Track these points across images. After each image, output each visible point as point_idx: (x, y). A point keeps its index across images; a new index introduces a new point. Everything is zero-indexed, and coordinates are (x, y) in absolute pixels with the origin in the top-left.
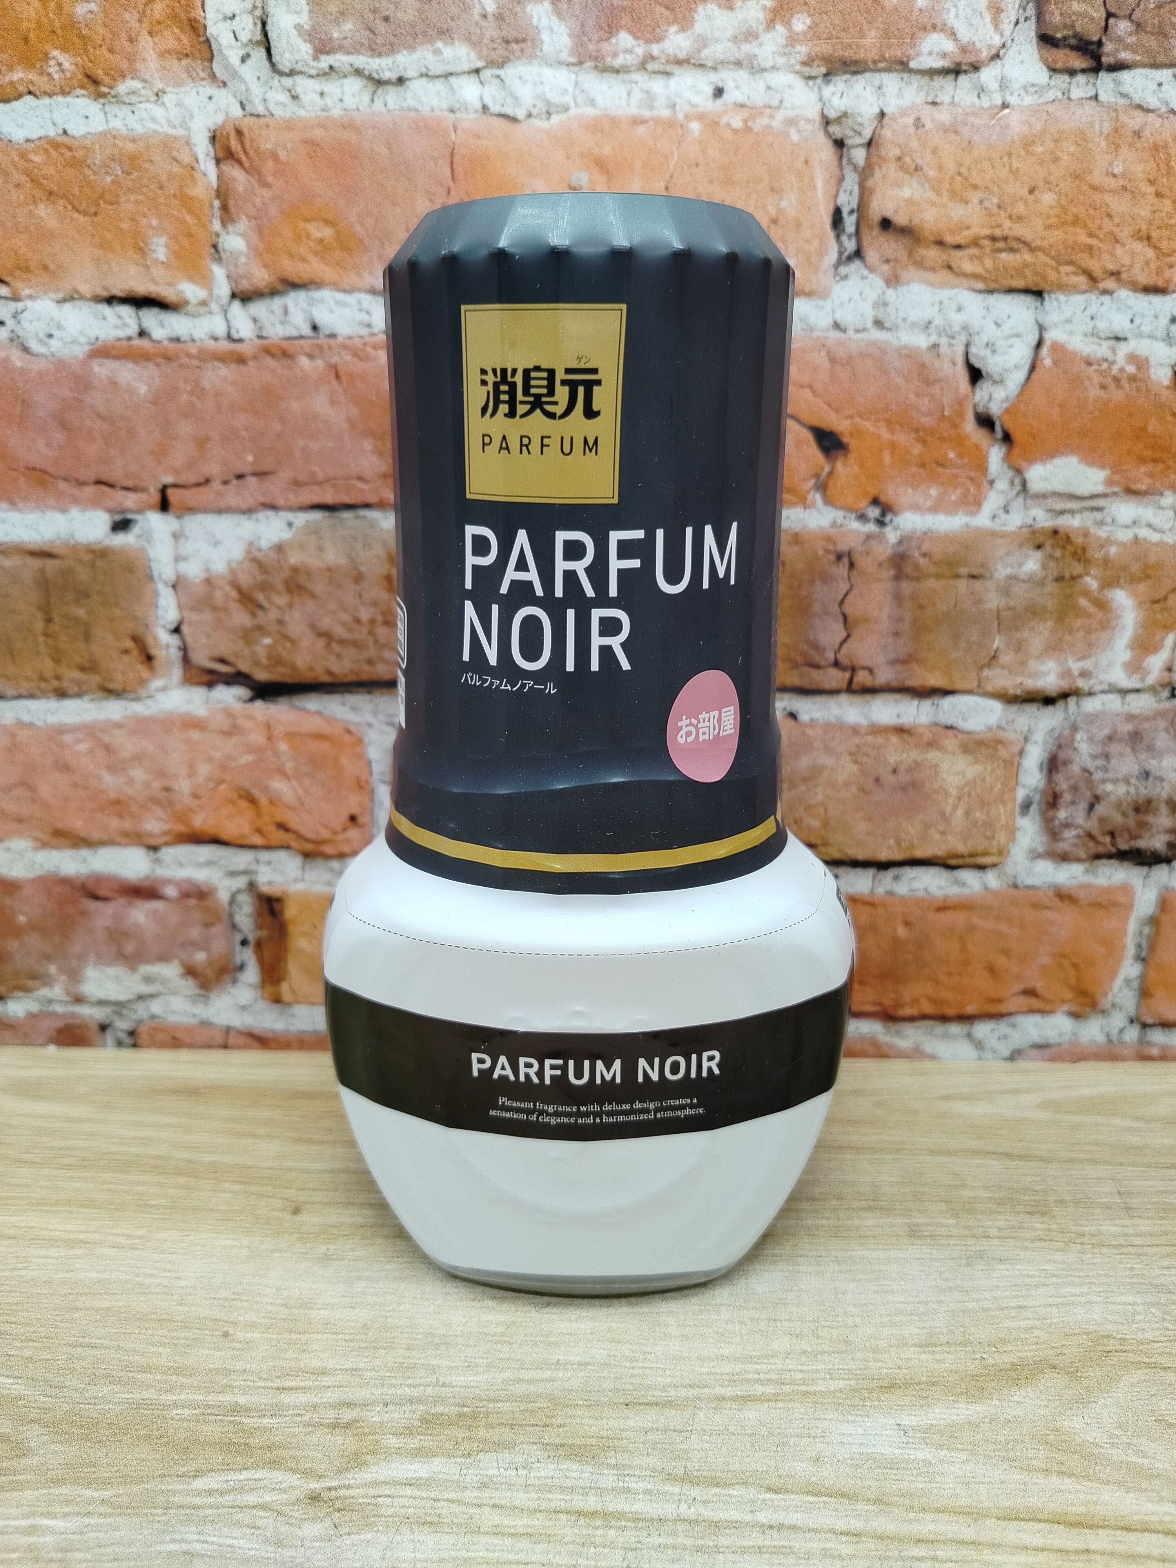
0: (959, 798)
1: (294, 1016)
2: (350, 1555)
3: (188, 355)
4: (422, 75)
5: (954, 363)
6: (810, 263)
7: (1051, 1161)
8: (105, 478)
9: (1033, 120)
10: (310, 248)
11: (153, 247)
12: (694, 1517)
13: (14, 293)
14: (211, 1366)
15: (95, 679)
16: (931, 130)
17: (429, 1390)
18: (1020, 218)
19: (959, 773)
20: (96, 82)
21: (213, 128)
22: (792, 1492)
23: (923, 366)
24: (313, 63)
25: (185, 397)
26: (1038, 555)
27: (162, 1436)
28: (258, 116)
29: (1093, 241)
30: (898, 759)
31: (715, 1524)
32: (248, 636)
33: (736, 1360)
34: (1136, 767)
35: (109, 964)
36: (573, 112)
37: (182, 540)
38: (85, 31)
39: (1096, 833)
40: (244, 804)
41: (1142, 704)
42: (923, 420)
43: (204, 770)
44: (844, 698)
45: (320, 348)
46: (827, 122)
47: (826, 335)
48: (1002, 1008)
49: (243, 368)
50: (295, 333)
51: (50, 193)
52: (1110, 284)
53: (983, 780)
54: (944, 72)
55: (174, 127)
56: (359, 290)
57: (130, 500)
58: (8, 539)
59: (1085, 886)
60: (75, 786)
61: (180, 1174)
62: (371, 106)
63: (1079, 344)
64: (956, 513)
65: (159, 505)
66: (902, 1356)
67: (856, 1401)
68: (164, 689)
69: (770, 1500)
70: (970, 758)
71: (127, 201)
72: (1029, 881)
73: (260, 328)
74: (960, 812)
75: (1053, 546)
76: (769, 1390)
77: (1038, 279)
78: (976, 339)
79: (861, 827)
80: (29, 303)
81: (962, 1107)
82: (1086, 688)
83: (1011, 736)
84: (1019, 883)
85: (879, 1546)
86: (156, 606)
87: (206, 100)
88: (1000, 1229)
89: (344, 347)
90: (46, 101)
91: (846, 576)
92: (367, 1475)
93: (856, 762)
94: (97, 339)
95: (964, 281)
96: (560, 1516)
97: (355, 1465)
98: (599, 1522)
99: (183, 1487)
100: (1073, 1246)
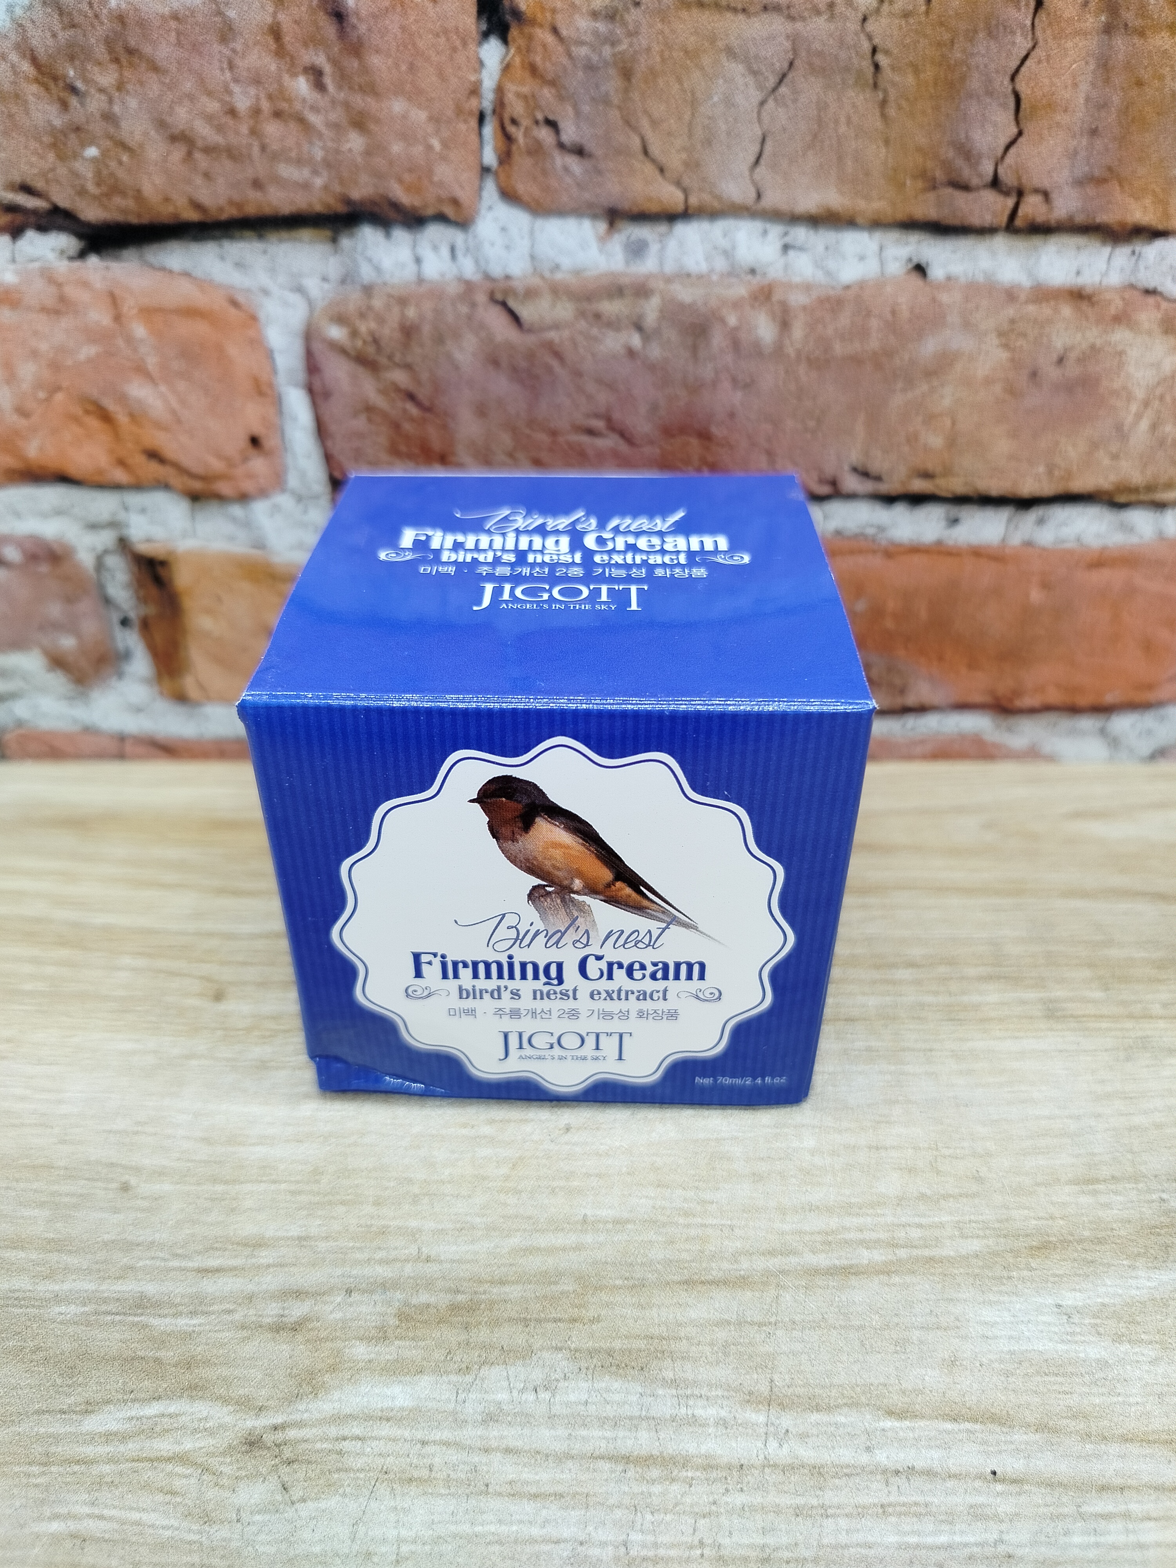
0: (1147, 404)
1: (206, 717)
2: (306, 1534)
14: (106, 1237)
19: (1152, 365)
22: (923, 1417)
27: (38, 1349)
31: (817, 1471)
33: (829, 1210)
40: (94, 423)
43: (27, 371)
44: (1000, 242)
48: (1152, 697)
61: (63, 944)
66: (1054, 1199)
74: (1144, 424)
76: (877, 1256)
79: (1001, 447)
81: (1094, 829)
85: (1049, 1499)
92: (325, 1406)
93: (1006, 346)
96: (601, 1464)
97: (307, 1389)
98: (655, 1473)
99: (68, 1429)
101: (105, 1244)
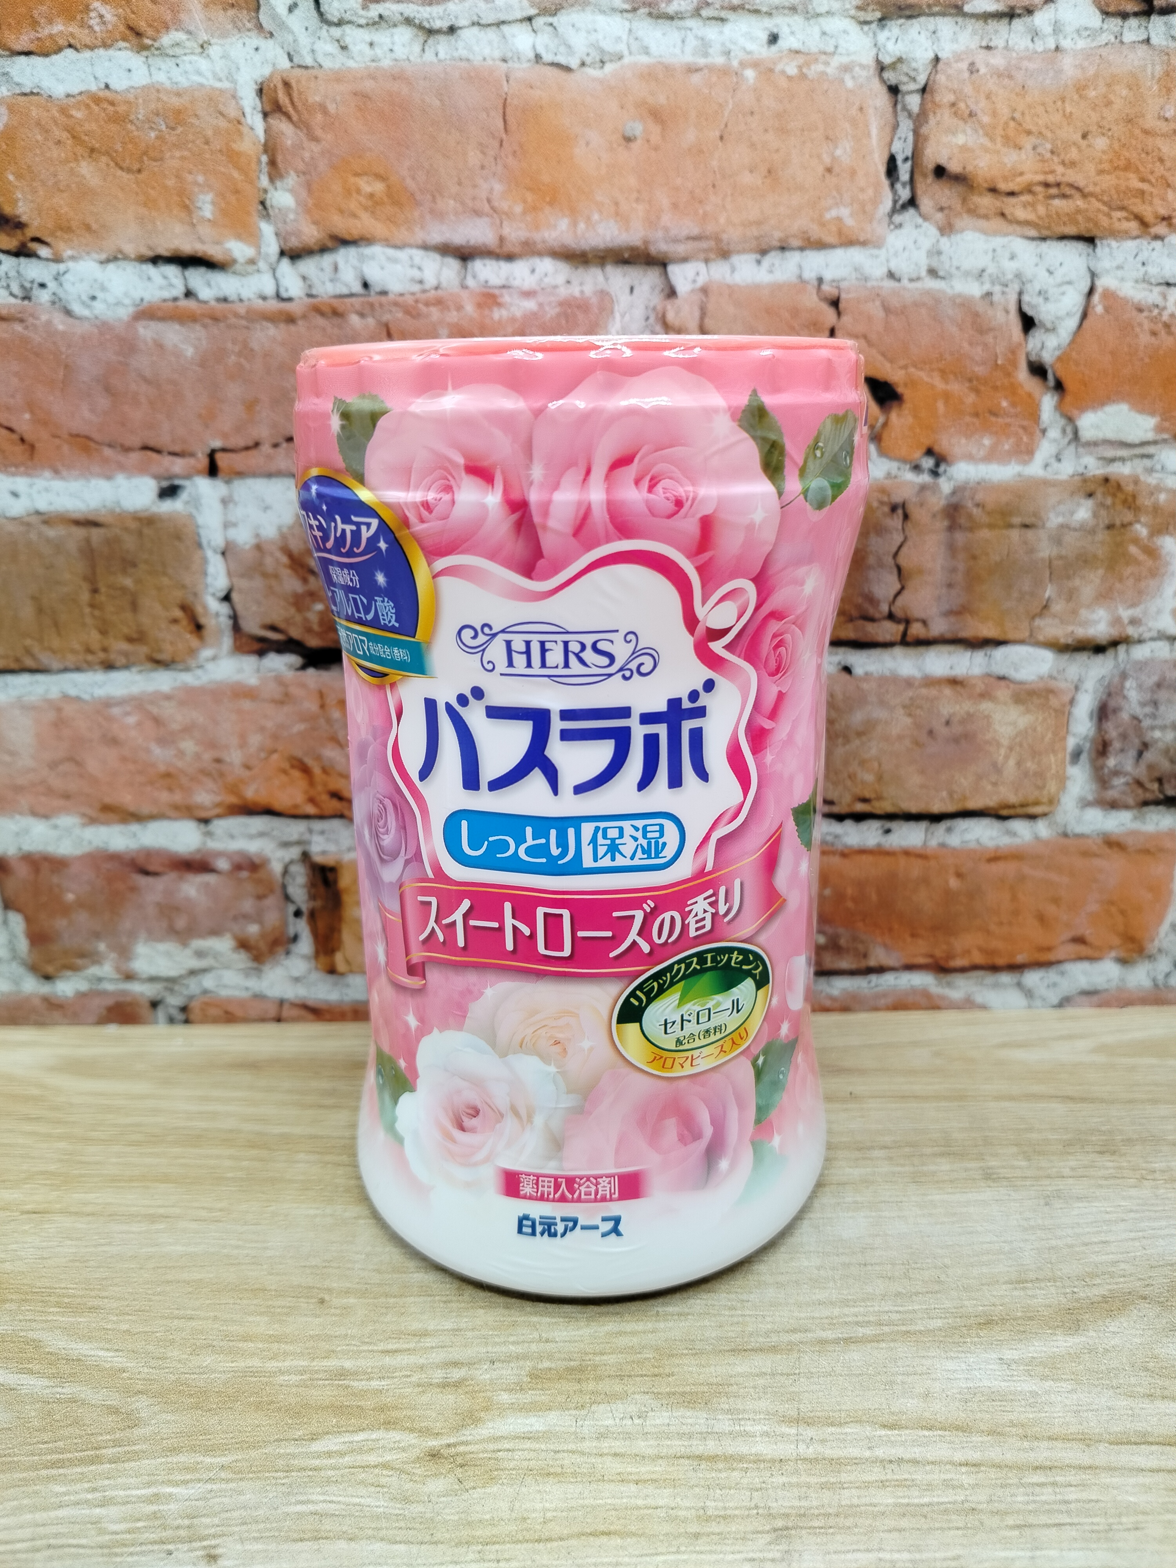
0: (1011, 749)
1: (348, 986)
2: (479, 1508)
3: (236, 315)
4: (473, 24)
5: (1007, 312)
6: (864, 212)
7: (1112, 1102)
8: (152, 443)
9: (1086, 64)
10: (360, 204)
11: (199, 204)
12: (814, 1456)
13: (55, 254)
14: (312, 1333)
15: (142, 650)
16: (985, 75)
17: (534, 1347)
18: (1073, 164)
19: (1010, 724)
20: (138, 34)
21: (260, 80)
22: (907, 1428)
23: (976, 315)
24: (362, 13)
25: (233, 357)
26: (1090, 503)
27: (272, 1402)
28: (306, 68)
29: (1145, 186)
30: (952, 711)
31: (835, 1462)
32: (299, 602)
33: (833, 1304)
35: (161, 940)
36: (627, 60)
37: (231, 506)
39: (1145, 779)
40: (296, 774)
42: (976, 369)
43: (255, 740)
44: (898, 651)
45: (372, 305)
46: (882, 68)
47: (881, 284)
48: (1051, 957)
49: (292, 328)
50: (345, 291)
51: (92, 150)
52: (1161, 229)
53: (1035, 730)
54: (998, 16)
55: (220, 80)
56: (411, 246)
57: (178, 466)
58: (52, 508)
59: (1134, 833)
60: (124, 759)
61: (253, 1147)
62: (421, 56)
63: (1130, 290)
64: (1009, 462)
65: (207, 470)
66: (995, 1293)
67: (956, 1339)
68: (214, 658)
69: (887, 1436)
70: (1022, 708)
71: (172, 157)
72: (1079, 829)
73: (310, 286)
74: (1012, 763)
75: (1104, 494)
76: (868, 1331)
77: (1091, 225)
78: (1028, 287)
79: (915, 780)
80: (71, 264)
81: (1018, 1054)
82: (1136, 636)
83: (1062, 685)
84: (1069, 831)
85: (999, 1475)
86: (205, 574)
87: (252, 52)
88: (1073, 1169)
89: (396, 304)
90: (87, 54)
91: (900, 527)
92: (484, 1431)
93: (910, 715)
94: (142, 300)
95: (1018, 229)
96: (682, 1460)
97: (470, 1422)
98: (721, 1466)
99: (300, 1450)
100: (1146, 1183)
101: (312, 1337)
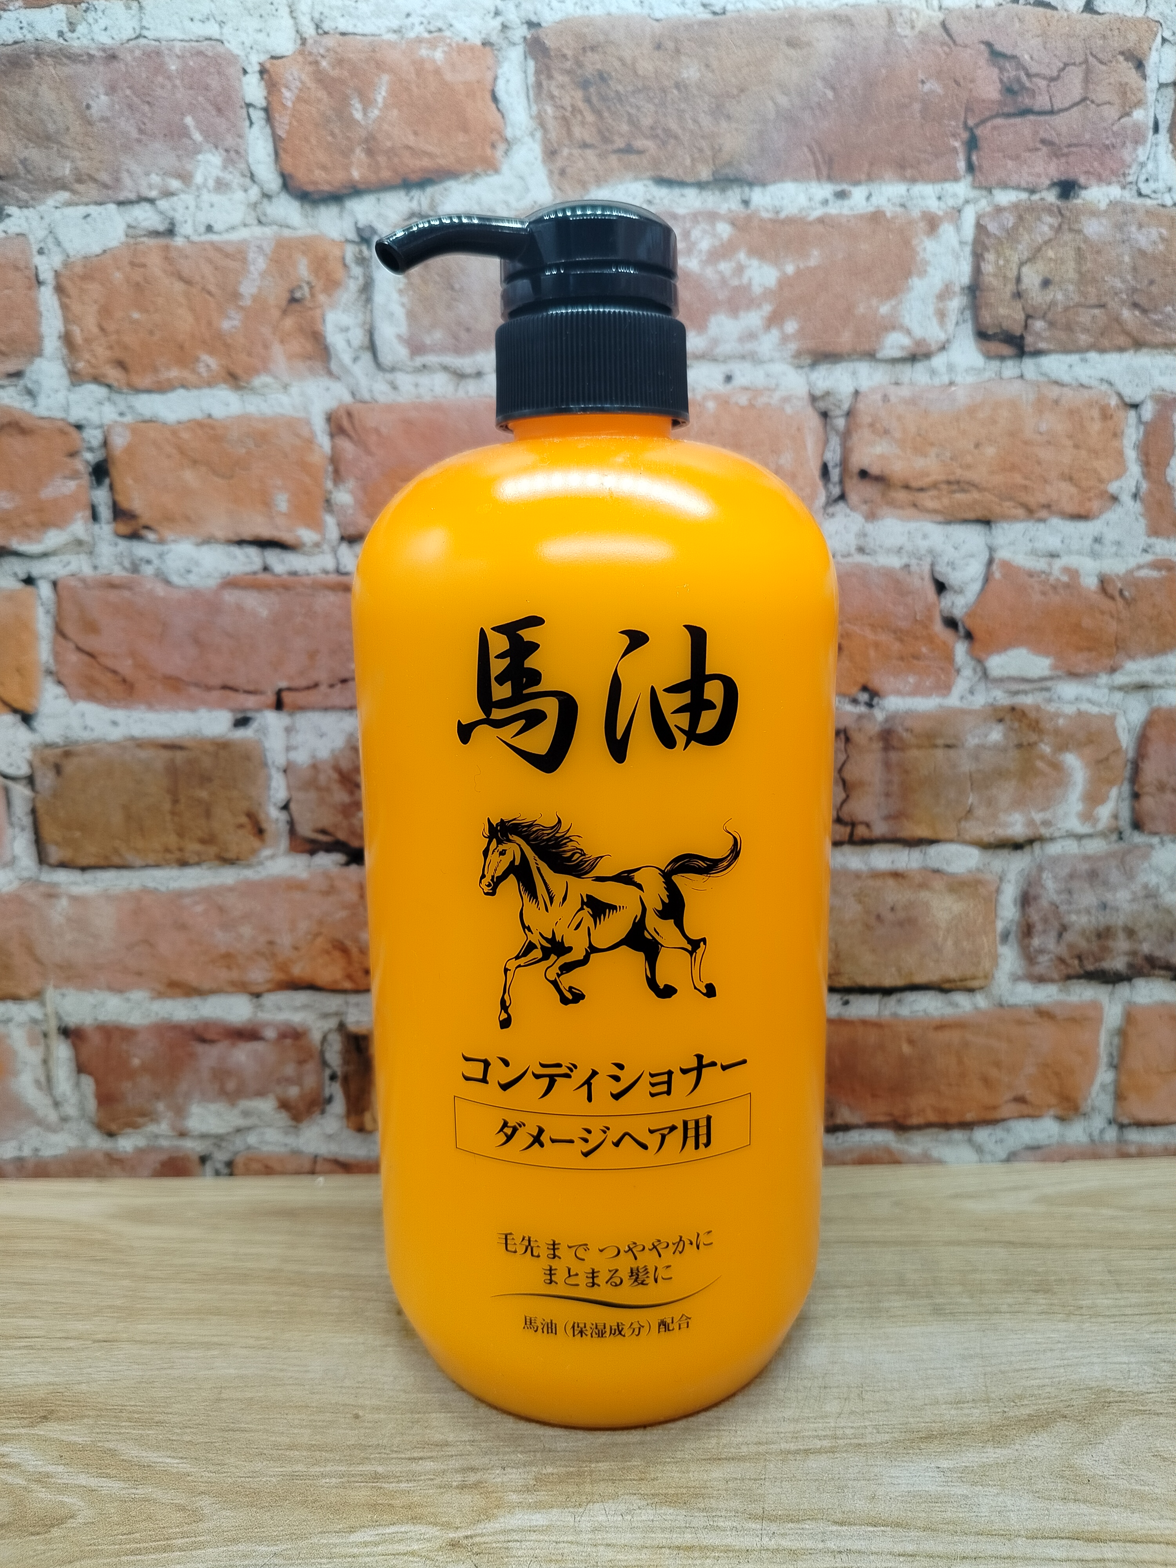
0: (948, 931)
1: (373, 1143)
3: (304, 585)
5: (922, 579)
7: (1049, 1246)
8: (231, 683)
9: (975, 394)
11: (277, 502)
12: (776, 1547)
13: (160, 538)
14: (348, 1443)
15: (212, 850)
16: (895, 403)
17: (539, 1455)
18: (969, 467)
19: (946, 910)
20: (236, 378)
21: (328, 411)
22: (855, 1525)
23: (897, 582)
24: (409, 363)
25: (300, 618)
26: (1001, 727)
27: (316, 1501)
28: (365, 402)
29: (1027, 483)
30: (895, 899)
31: (794, 1552)
32: (346, 810)
34: (1094, 900)
35: (212, 1101)
37: (293, 733)
38: (229, 341)
39: (1066, 957)
41: (1096, 846)
42: (899, 623)
43: (304, 926)
44: (847, 848)
46: (814, 399)
48: (998, 1115)
49: (348, 594)
51: (195, 462)
52: (1043, 513)
53: (967, 915)
54: (903, 360)
55: (298, 411)
57: (250, 701)
58: (145, 735)
59: (1061, 1004)
60: (190, 942)
62: (455, 393)
63: (1023, 560)
64: (931, 695)
65: (274, 705)
66: (936, 1412)
67: (901, 1450)
68: (272, 857)
69: (838, 1531)
70: (955, 896)
71: (257, 467)
72: (1012, 1000)
74: (950, 942)
75: (1011, 720)
77: (987, 512)
78: (939, 559)
79: (867, 959)
80: (173, 546)
81: (969, 1205)
82: (1048, 835)
83: (989, 877)
84: (1004, 1002)
86: (268, 787)
87: (324, 390)
90: (195, 393)
91: (845, 747)
92: (495, 1525)
93: (860, 902)
94: (228, 574)
95: (928, 515)
97: (484, 1518)
98: (696, 1554)
99: (341, 1540)
100: (1073, 1317)
101: (348, 1446)
